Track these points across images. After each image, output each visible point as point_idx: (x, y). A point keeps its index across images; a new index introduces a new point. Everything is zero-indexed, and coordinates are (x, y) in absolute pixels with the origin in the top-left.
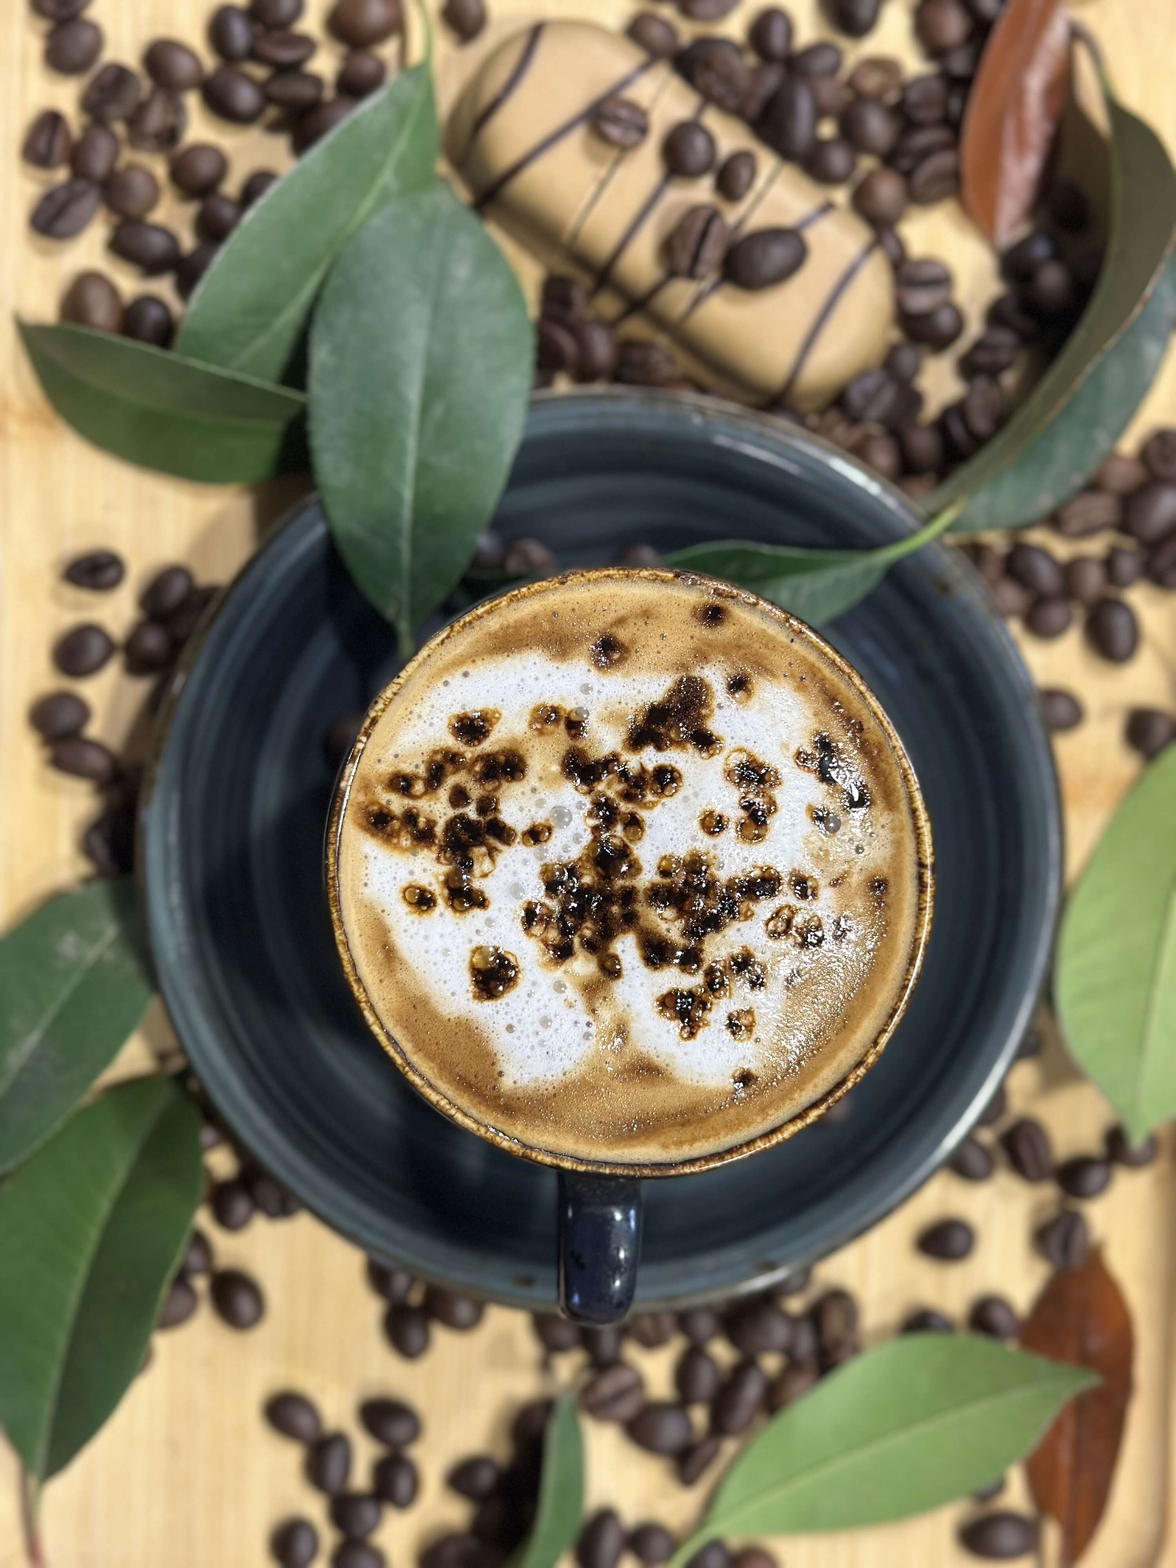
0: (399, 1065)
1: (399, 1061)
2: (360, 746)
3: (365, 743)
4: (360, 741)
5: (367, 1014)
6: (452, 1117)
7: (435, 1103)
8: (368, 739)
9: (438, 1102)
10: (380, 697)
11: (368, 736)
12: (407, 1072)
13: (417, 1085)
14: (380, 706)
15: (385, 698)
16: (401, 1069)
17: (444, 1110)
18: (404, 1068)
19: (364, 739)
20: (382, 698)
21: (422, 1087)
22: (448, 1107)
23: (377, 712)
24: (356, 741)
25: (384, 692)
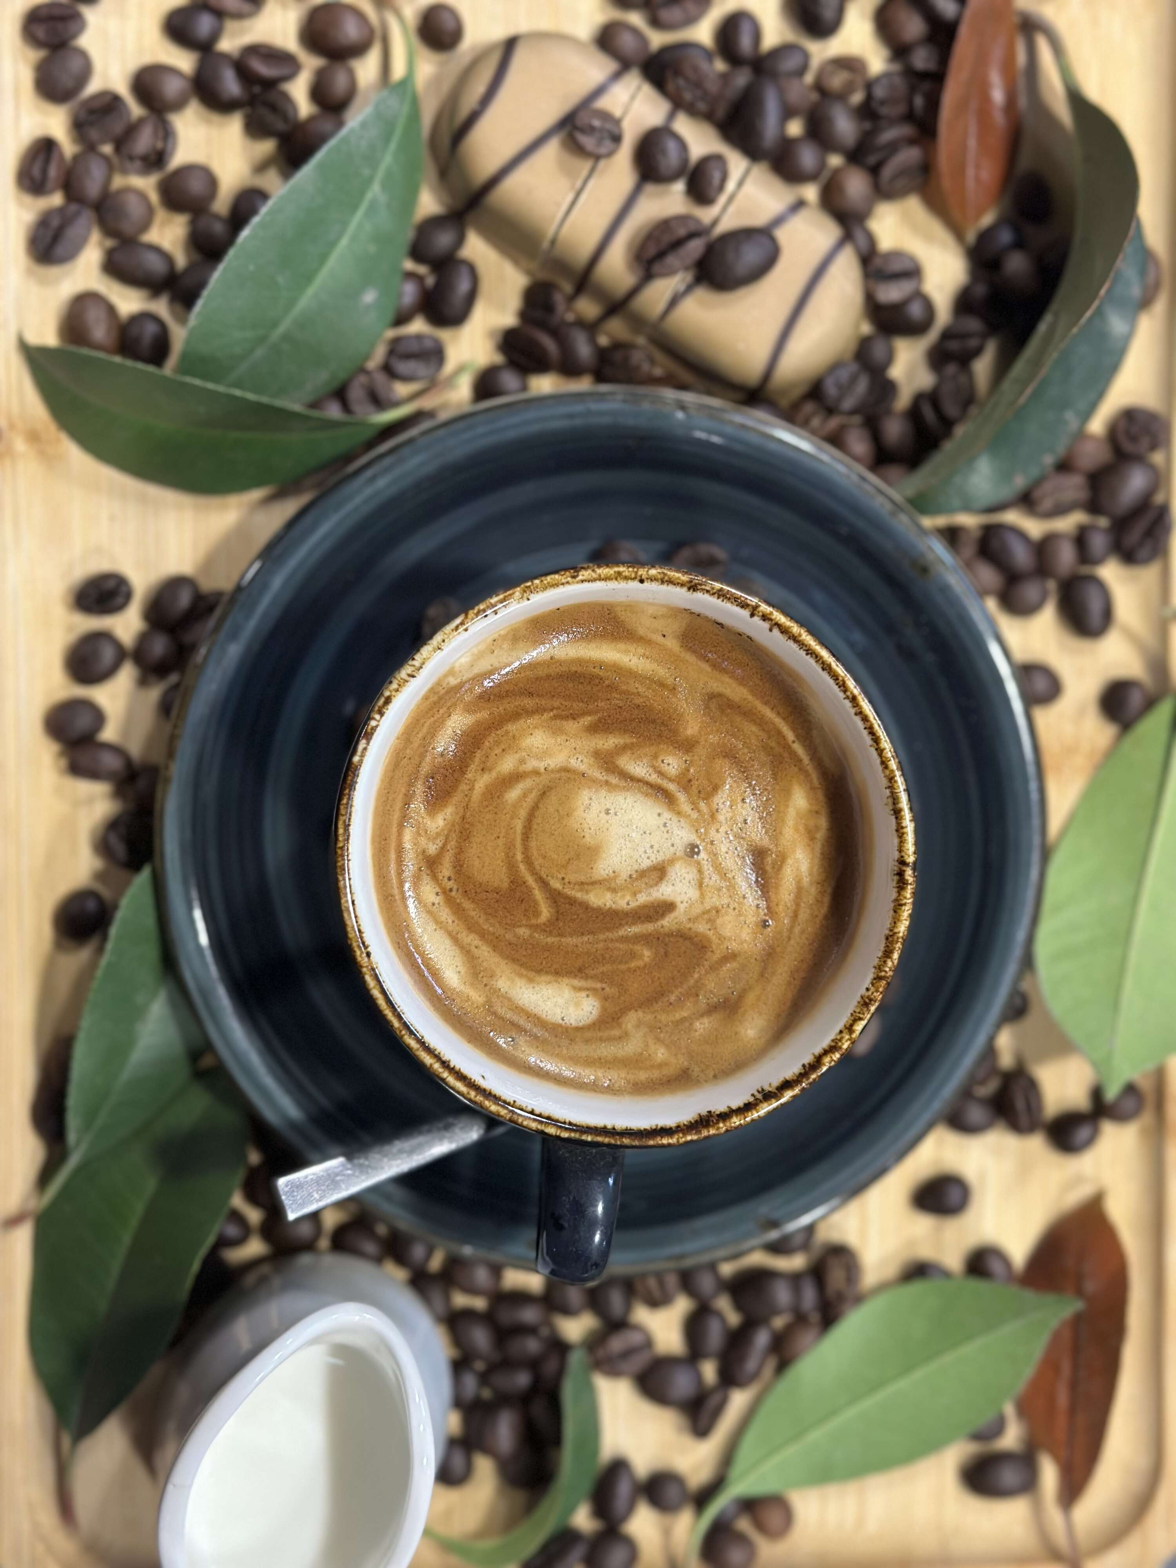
2: (373, 723)
4: (374, 719)
5: (368, 978)
8: (381, 718)
10: (394, 677)
11: (382, 714)
14: (394, 686)
15: (399, 679)
16: (398, 1032)
17: (437, 1073)
18: (401, 1031)
19: (377, 717)
20: (396, 679)
21: (418, 1050)
22: (441, 1070)
23: (391, 691)
24: (369, 718)
25: (399, 673)
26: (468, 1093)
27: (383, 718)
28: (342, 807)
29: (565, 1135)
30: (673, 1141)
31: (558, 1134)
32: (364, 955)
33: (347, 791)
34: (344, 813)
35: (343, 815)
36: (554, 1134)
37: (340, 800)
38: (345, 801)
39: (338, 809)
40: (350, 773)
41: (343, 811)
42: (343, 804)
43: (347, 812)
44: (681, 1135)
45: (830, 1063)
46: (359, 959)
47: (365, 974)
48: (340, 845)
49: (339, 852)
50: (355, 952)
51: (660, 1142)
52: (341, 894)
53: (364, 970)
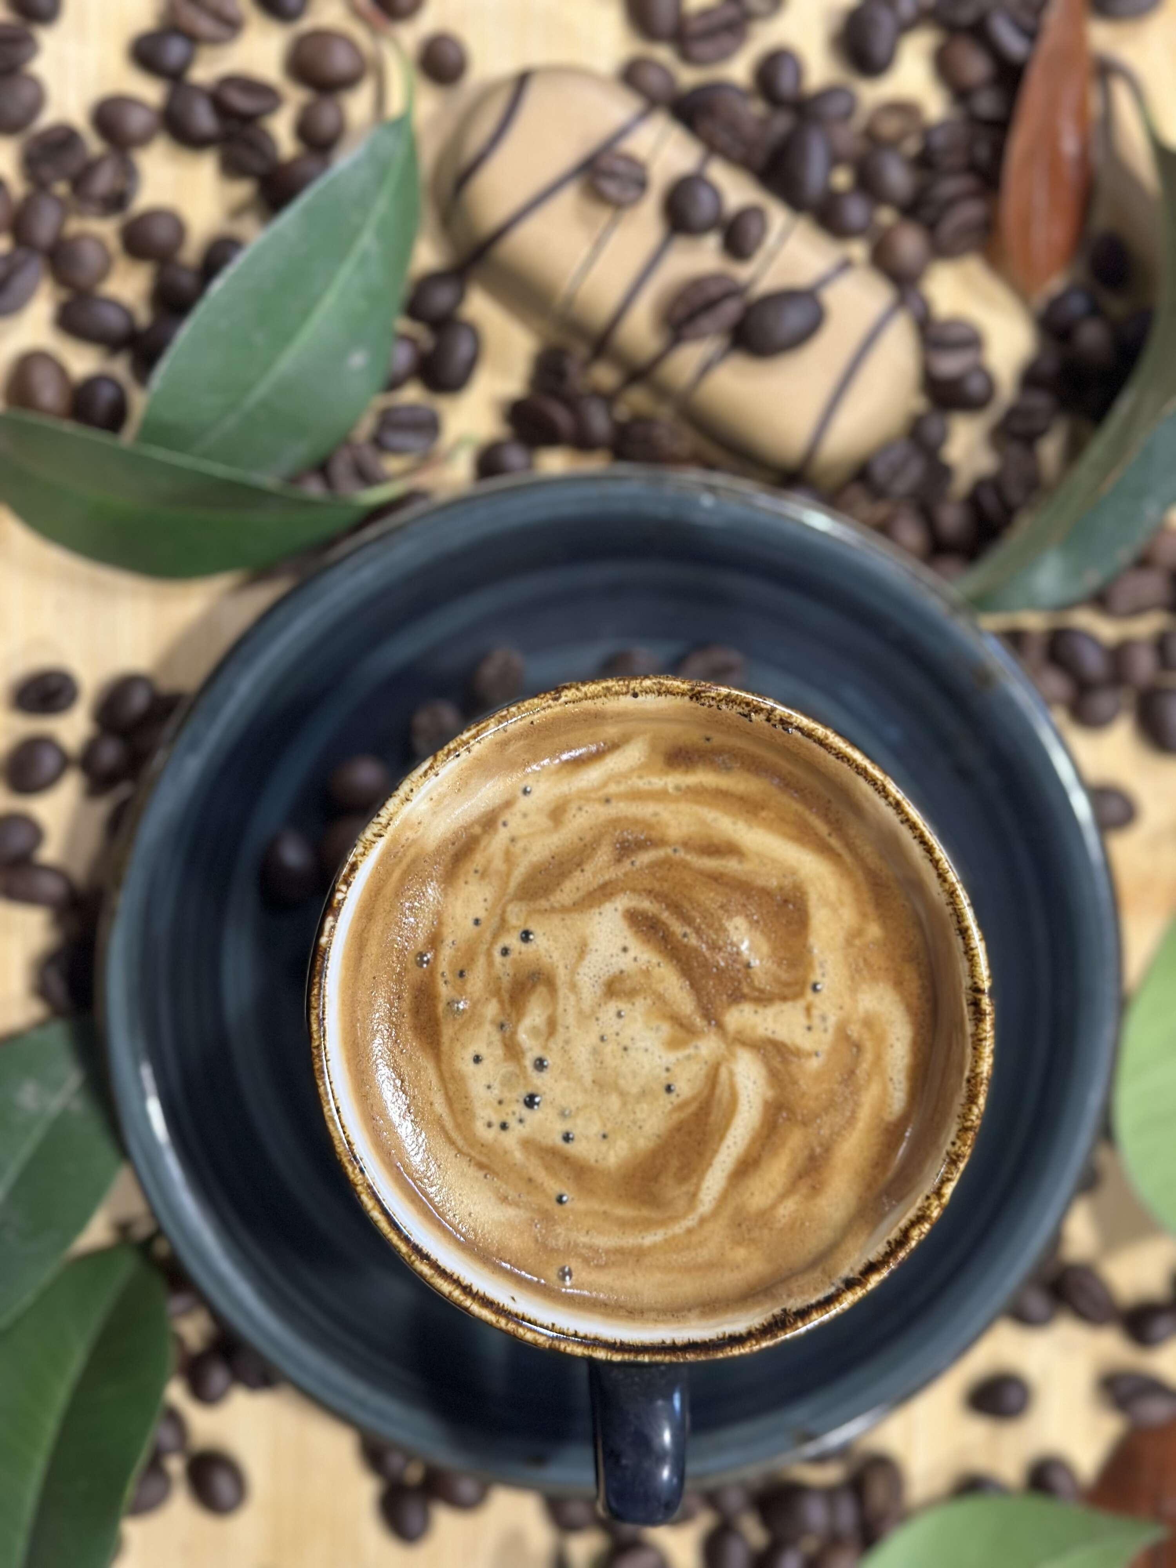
0: (404, 1254)
1: (404, 1248)
2: (339, 896)
3: (346, 893)
4: (340, 891)
5: (365, 1198)
6: (467, 1309)
7: (447, 1294)
8: (348, 888)
9: (450, 1293)
10: (359, 839)
11: (348, 884)
12: (414, 1261)
13: (426, 1275)
14: (359, 849)
15: (364, 840)
16: (407, 1258)
17: (458, 1301)
18: (410, 1257)
19: (343, 888)
20: (361, 841)
21: (432, 1277)
22: (462, 1298)
23: (356, 857)
24: (334, 891)
25: (363, 833)
26: (498, 1321)
27: (351, 888)
28: (313, 999)
29: (617, 1358)
30: (745, 1350)
31: (609, 1358)
32: (357, 1171)
33: (317, 980)
34: (316, 1006)
35: (315, 1008)
36: (604, 1358)
37: (310, 990)
38: (315, 992)
39: (309, 1001)
40: (319, 958)
41: (314, 1004)
42: (314, 995)
43: (319, 1004)
44: (754, 1342)
45: (920, 1236)
46: (352, 1176)
47: (361, 1193)
48: (316, 1043)
49: (315, 1051)
50: (346, 1168)
51: (730, 1354)
52: (323, 1101)
53: (359, 1188)
